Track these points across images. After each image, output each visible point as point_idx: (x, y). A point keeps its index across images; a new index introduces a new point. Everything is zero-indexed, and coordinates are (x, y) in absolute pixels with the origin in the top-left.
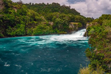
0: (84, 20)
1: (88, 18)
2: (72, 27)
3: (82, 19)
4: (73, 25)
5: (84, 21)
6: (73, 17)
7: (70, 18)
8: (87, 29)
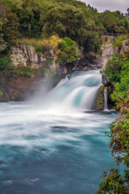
0: (90, 23)
1: (107, 12)
2: (29, 62)
3: (80, 18)
4: (32, 49)
5: (88, 29)
6: (29, 9)
7: (14, 15)
8: (106, 72)
